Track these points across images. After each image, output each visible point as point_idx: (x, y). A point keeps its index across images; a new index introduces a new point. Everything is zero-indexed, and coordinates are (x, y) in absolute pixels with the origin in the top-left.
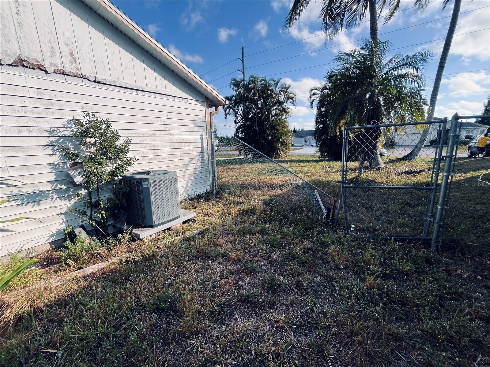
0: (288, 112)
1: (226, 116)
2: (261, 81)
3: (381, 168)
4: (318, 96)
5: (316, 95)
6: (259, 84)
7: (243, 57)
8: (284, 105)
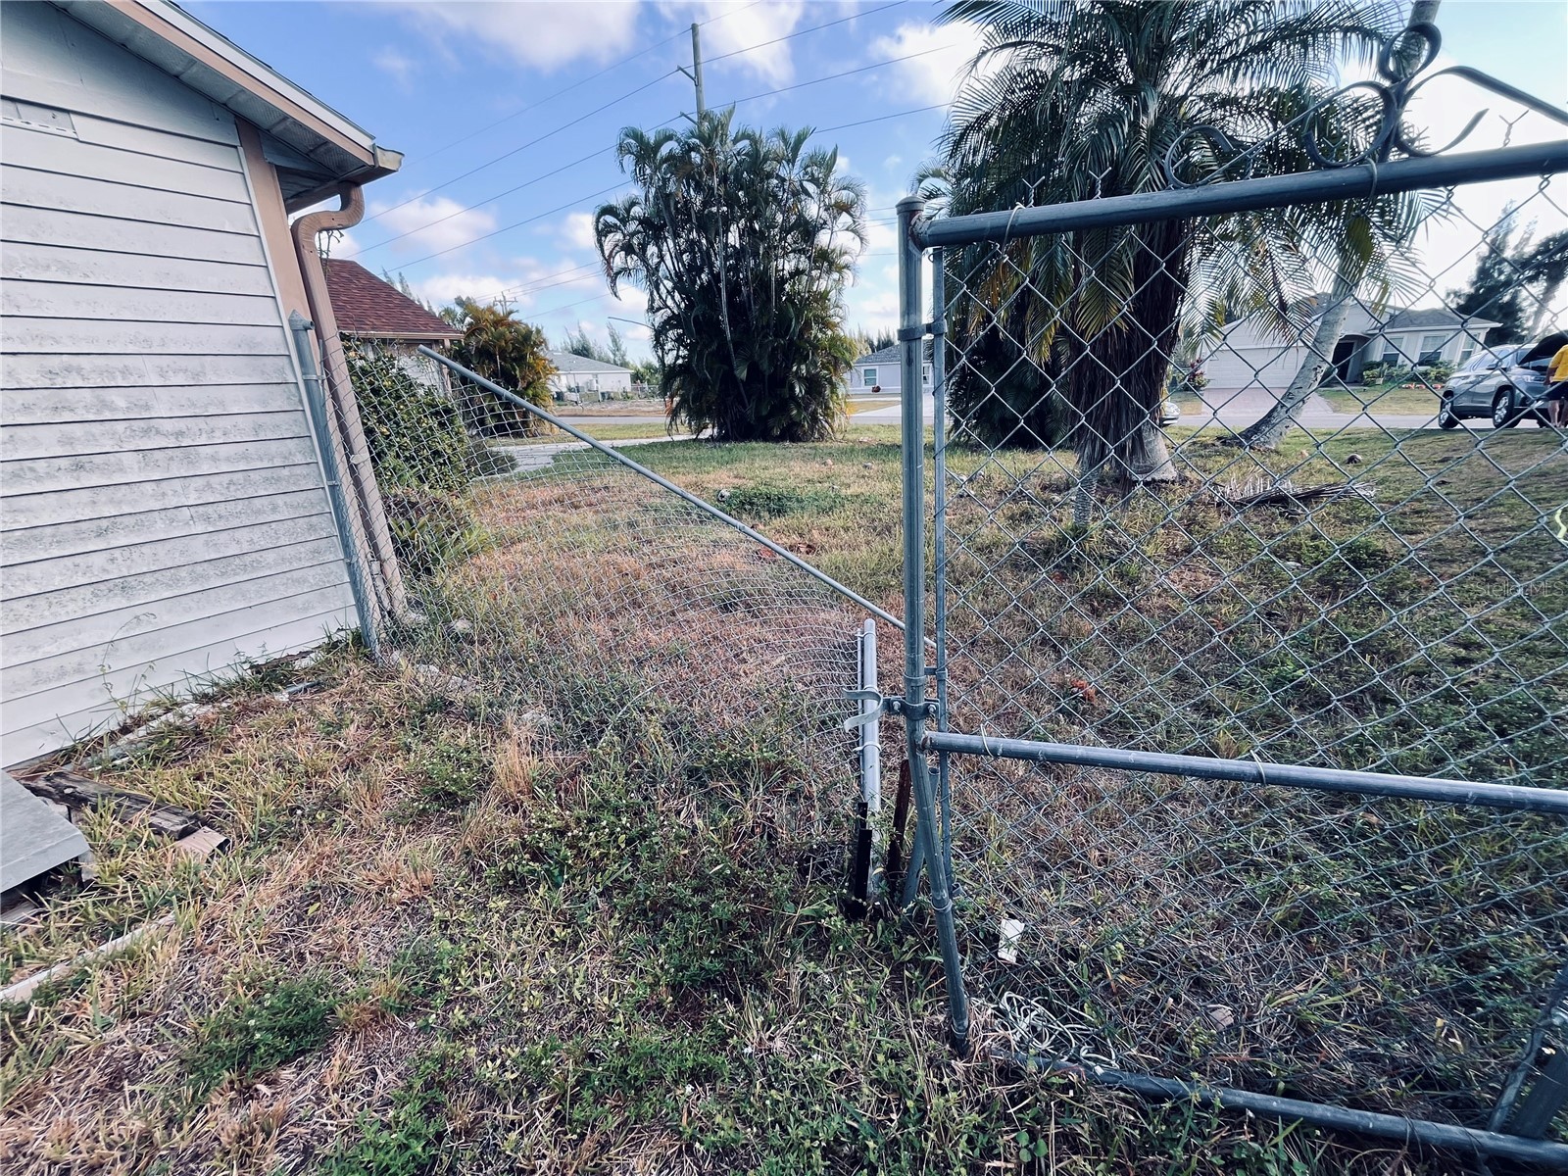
0: (847, 267)
1: (613, 282)
2: (735, 141)
3: (1163, 481)
4: (943, 201)
5: (936, 196)
6: (730, 151)
7: (696, 64)
8: (823, 239)
